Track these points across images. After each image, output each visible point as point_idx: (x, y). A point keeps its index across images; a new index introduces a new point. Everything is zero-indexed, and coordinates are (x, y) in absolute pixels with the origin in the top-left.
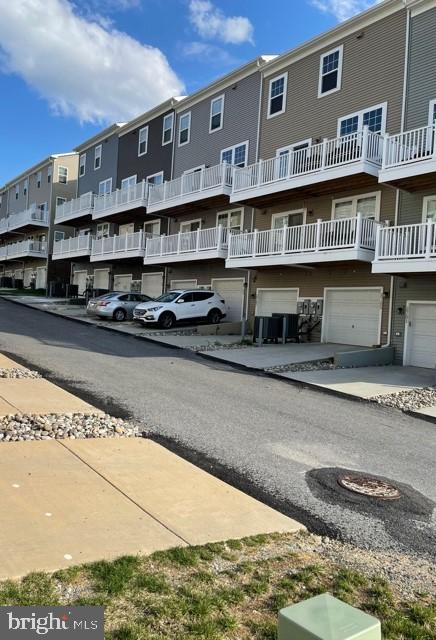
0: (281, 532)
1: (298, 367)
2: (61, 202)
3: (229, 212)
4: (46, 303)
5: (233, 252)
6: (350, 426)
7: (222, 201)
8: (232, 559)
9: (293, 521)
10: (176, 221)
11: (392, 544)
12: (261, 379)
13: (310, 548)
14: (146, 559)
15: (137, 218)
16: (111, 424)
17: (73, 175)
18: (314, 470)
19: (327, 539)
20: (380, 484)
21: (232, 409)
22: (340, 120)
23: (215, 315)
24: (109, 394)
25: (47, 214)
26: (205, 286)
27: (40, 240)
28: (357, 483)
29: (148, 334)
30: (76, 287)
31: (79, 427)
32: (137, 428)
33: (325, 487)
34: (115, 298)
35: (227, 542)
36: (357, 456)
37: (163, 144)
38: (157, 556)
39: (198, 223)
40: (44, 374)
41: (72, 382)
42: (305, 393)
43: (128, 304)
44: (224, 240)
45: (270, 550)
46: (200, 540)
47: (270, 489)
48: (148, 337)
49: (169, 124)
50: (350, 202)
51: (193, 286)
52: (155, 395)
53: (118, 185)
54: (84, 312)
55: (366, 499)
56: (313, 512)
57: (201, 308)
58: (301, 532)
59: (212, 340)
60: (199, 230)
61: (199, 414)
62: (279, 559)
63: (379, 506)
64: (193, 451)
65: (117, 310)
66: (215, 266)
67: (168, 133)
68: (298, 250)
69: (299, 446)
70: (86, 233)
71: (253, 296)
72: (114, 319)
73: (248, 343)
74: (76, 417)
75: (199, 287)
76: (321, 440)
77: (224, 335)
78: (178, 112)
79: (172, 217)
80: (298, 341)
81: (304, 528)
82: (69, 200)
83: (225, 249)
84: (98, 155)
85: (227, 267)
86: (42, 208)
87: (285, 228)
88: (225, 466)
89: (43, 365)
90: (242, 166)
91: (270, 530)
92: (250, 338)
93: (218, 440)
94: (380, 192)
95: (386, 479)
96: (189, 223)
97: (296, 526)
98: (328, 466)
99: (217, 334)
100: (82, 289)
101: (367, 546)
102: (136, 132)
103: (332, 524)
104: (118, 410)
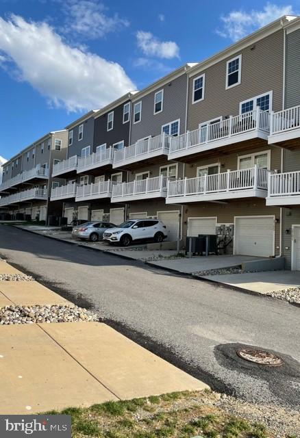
0: (190, 390)
1: (217, 272)
2: (56, 162)
3: (168, 166)
4: (45, 230)
5: (171, 193)
6: (251, 313)
7: (162, 159)
8: (152, 410)
9: (201, 382)
10: (133, 173)
11: (273, 399)
12: (189, 280)
13: (211, 402)
14: (86, 410)
15: (106, 172)
16: (78, 312)
17: (64, 145)
18: (221, 345)
19: (225, 396)
20: (268, 355)
21: (166, 301)
22: (241, 103)
23: (159, 237)
24: (80, 291)
25: (47, 170)
26: (153, 217)
27: (43, 188)
28: (251, 354)
29: (113, 250)
30: (66, 219)
31: (54, 315)
32: (96, 315)
33: (227, 357)
34: (91, 226)
35: (149, 398)
36: (253, 335)
37: (124, 123)
38: (95, 408)
39: (147, 174)
40: (37, 278)
41: (55, 283)
42: (220, 290)
43: (100, 230)
44: (164, 185)
45: (181, 403)
46: (128, 396)
47: (187, 359)
48: (113, 252)
49: (127, 110)
50: (250, 158)
51: (144, 216)
52: (112, 292)
53: (94, 150)
54: (70, 236)
55: (256, 366)
56: (216, 376)
57: (149, 232)
58: (206, 391)
59: (157, 253)
60: (148, 179)
61: (142, 305)
62: (186, 410)
63: (266, 371)
64: (134, 331)
65: (92, 234)
66: (159, 203)
67: (127, 115)
68: (214, 191)
69: (212, 327)
70: (73, 183)
71: (186, 223)
72: (90, 239)
73: (182, 256)
74: (54, 307)
75: (148, 217)
76: (228, 323)
77: (165, 250)
78: (133, 101)
79: (130, 171)
80: (217, 254)
81: (208, 387)
82: (62, 161)
83: (165, 191)
84: (81, 131)
85: (166, 203)
86: (44, 167)
87: (206, 176)
88: (155, 342)
89: (37, 272)
90: (177, 135)
91: (182, 389)
92: (183, 252)
93: (153, 324)
94: (270, 151)
95: (273, 352)
96: (141, 174)
97: (202, 386)
98: (231, 342)
99: (161, 250)
100: (70, 220)
101: (254, 401)
102: (105, 116)
103: (229, 385)
104: (84, 303)
